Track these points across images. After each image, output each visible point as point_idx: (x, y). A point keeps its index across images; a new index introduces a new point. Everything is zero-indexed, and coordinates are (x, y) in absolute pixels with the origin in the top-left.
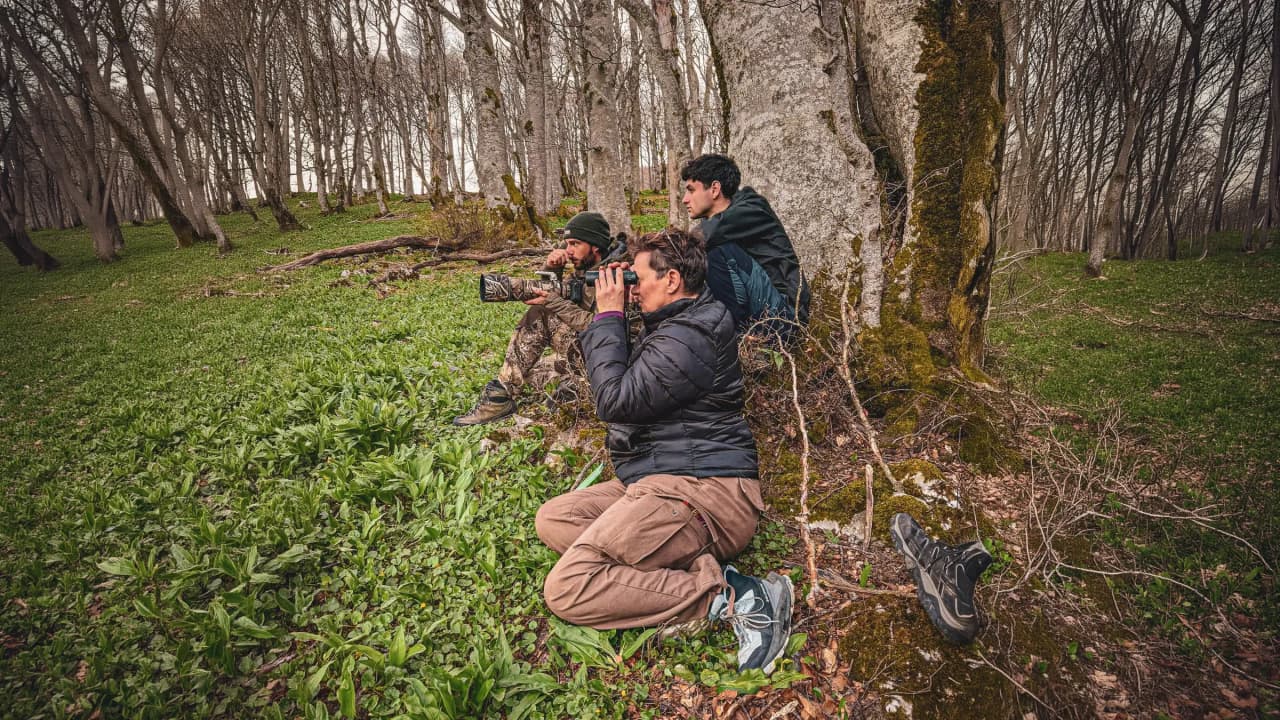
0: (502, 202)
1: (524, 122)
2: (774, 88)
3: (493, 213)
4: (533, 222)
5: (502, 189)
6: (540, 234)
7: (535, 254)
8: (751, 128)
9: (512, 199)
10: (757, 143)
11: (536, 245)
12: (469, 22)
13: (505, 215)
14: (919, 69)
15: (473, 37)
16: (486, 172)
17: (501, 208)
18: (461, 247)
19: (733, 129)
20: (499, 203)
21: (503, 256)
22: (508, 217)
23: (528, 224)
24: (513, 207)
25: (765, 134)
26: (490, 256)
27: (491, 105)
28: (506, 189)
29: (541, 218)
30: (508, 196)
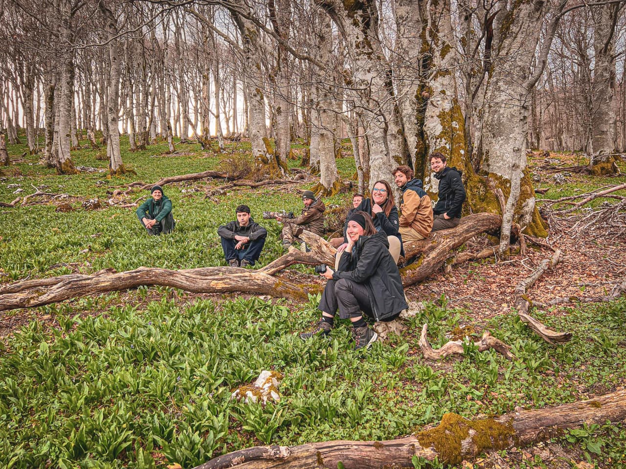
0: (262, 153)
1: (276, 108)
2: (381, 149)
3: (257, 159)
4: (279, 164)
5: (263, 145)
6: (283, 171)
7: (281, 183)
8: (375, 159)
9: (268, 152)
10: (376, 163)
11: (280, 178)
12: (248, 52)
13: (263, 160)
14: (416, 148)
15: (250, 60)
16: (254, 135)
17: (261, 156)
18: (239, 178)
19: (371, 158)
20: (260, 153)
21: (264, 184)
22: (265, 161)
23: (276, 165)
24: (268, 156)
25: (378, 161)
26: (257, 184)
27: (258, 98)
28: (264, 145)
29: (283, 162)
30: (265, 149)
